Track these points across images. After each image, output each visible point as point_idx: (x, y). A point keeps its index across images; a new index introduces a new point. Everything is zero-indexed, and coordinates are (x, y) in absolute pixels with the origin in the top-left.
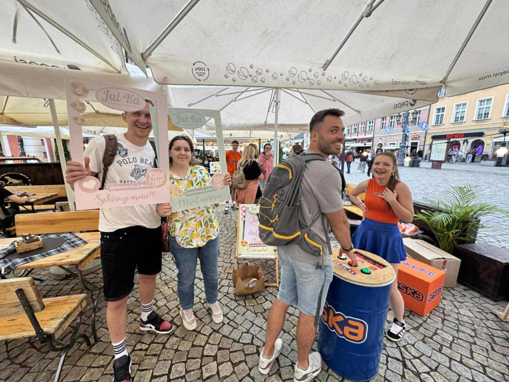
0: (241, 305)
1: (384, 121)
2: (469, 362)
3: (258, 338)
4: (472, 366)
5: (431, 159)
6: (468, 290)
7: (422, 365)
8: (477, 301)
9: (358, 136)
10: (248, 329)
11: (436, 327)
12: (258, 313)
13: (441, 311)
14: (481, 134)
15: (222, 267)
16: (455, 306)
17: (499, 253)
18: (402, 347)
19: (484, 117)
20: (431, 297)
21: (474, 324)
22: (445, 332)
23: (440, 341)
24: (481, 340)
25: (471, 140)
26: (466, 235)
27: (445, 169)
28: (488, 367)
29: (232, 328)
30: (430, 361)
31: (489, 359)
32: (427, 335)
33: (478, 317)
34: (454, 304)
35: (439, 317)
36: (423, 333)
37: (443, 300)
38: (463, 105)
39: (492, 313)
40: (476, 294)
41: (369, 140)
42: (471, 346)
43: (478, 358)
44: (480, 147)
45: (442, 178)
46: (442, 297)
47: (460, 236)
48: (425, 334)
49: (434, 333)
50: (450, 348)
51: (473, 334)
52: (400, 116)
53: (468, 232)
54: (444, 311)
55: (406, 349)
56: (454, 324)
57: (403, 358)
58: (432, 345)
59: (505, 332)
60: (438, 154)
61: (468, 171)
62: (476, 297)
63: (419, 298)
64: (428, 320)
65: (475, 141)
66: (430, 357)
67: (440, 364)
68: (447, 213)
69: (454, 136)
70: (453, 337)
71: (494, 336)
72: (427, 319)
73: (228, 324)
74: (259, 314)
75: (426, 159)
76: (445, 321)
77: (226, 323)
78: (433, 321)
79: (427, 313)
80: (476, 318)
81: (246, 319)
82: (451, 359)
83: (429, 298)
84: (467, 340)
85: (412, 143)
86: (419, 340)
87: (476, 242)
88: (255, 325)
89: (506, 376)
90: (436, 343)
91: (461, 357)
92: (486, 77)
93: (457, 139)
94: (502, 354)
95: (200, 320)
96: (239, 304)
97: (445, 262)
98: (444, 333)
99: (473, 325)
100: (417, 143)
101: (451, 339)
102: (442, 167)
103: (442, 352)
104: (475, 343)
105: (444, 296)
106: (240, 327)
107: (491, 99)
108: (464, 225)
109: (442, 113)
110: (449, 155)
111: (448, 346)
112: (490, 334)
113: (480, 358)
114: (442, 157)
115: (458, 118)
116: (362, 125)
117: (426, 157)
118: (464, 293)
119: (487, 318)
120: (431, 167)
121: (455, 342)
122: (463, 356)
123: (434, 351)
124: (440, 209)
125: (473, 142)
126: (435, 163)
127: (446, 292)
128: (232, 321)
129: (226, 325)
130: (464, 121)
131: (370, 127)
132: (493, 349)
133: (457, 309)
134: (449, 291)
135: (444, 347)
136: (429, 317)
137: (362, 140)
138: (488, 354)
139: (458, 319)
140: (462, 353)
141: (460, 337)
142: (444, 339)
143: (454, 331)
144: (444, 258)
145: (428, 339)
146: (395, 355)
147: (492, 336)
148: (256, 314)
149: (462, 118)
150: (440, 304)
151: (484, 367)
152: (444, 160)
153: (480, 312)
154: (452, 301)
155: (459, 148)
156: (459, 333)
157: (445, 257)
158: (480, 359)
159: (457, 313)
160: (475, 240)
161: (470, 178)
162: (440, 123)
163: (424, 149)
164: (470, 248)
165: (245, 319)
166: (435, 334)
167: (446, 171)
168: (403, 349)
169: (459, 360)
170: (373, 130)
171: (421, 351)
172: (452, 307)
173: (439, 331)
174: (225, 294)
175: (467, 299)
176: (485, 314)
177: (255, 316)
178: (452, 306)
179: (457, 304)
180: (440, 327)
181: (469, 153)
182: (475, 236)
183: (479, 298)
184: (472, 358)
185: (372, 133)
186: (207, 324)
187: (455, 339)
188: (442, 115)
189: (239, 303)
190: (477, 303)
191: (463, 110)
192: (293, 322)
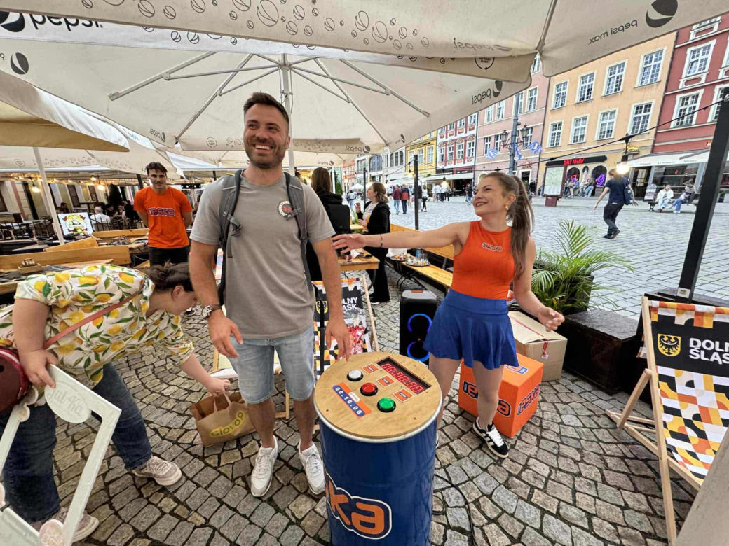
0: (210, 466)
1: (488, 143)
2: (570, 514)
3: (222, 535)
4: (572, 519)
5: (546, 192)
6: (577, 381)
7: (498, 535)
8: (587, 398)
9: (454, 164)
10: (208, 518)
11: (528, 453)
12: (237, 478)
13: (538, 424)
14: (603, 159)
15: (200, 391)
16: (558, 412)
17: (617, 324)
18: (472, 502)
19: (607, 136)
20: (522, 406)
21: (581, 439)
22: (540, 461)
23: (531, 480)
24: (588, 467)
25: (592, 166)
26: (576, 301)
27: (561, 206)
28: (596, 515)
29: (177, 520)
30: (512, 523)
31: (597, 500)
32: (512, 472)
33: (588, 426)
34: (556, 408)
35: (533, 435)
36: (508, 469)
37: (542, 404)
38: (583, 119)
39: (605, 415)
40: (587, 387)
41: (470, 169)
42: (574, 480)
43: (582, 501)
44: (602, 175)
45: (556, 218)
46: (540, 398)
47: (567, 303)
48: (510, 471)
49: (524, 466)
50: (544, 490)
51: (578, 458)
52: (507, 134)
53: (579, 296)
54: (541, 422)
55: (478, 507)
56: (554, 444)
57: (472, 525)
58: (518, 490)
59: (621, 446)
60: (553, 187)
61: (588, 207)
62: (586, 391)
63: (504, 410)
64: (519, 443)
65: (596, 167)
66: (512, 515)
67: (526, 525)
68: (551, 269)
69: (572, 162)
70: (551, 467)
71: (607, 455)
72: (516, 442)
73: (172, 513)
74: (240, 481)
75: (539, 194)
76: (542, 441)
77: (168, 511)
78: (525, 444)
79: (517, 431)
80: (584, 427)
81: (211, 496)
82: (544, 512)
83: (518, 409)
84: (569, 470)
85: (523, 173)
86: (500, 484)
87: (588, 310)
88: (224, 506)
89: (619, 528)
90: (524, 485)
91: (559, 503)
92: (600, 37)
93: (577, 166)
94: (615, 486)
95: (116, 513)
96: (207, 465)
97: (546, 344)
98: (539, 464)
99: (579, 440)
100: (529, 172)
101: (546, 473)
102: (557, 204)
103: (532, 500)
104: (579, 474)
105: (543, 395)
106: (196, 515)
107: (614, 112)
108: (571, 286)
109: (559, 131)
110: (566, 188)
111: (541, 487)
112: (602, 452)
113: (584, 501)
114: (557, 190)
115: (577, 137)
116: (459, 148)
117: (540, 191)
118: (572, 387)
119: (598, 425)
120: (544, 204)
121: (552, 477)
122: (562, 503)
123: (520, 501)
124: (542, 264)
125: (594, 169)
126: (549, 198)
127: (547, 388)
128: (182, 504)
129: (167, 516)
130: (584, 141)
131: (470, 150)
132: (604, 482)
133: (560, 415)
134: (551, 386)
135: (536, 490)
136: (519, 438)
137: (461, 170)
138: (597, 490)
139: (559, 434)
140: (560, 498)
141: (560, 467)
142: (537, 476)
143: (553, 456)
144: (544, 340)
145: (515, 479)
146: (458, 523)
147: (603, 456)
148: (233, 480)
149: (582, 137)
150: (537, 411)
151: (590, 516)
152: (559, 194)
153: (589, 416)
154: (553, 404)
155: (578, 177)
156: (560, 458)
157: (545, 338)
158: (585, 503)
159: (559, 424)
160: (586, 308)
161: (589, 216)
162: (556, 144)
163: (537, 180)
164: (580, 319)
165: (209, 495)
166: (526, 467)
167: (562, 209)
168: (473, 508)
169: (554, 512)
170: (474, 156)
171: (501, 505)
172: (554, 414)
173: (532, 462)
174: (186, 447)
175: (574, 397)
176: (596, 419)
177: (230, 484)
178: (553, 412)
179: (560, 407)
180: (533, 454)
181: (590, 184)
182: (587, 302)
183: (590, 392)
184: (574, 504)
185: (473, 160)
186: (126, 521)
187: (553, 471)
188: (559, 133)
189: (208, 462)
190: (587, 401)
191: (583, 126)
192: (297, 487)
